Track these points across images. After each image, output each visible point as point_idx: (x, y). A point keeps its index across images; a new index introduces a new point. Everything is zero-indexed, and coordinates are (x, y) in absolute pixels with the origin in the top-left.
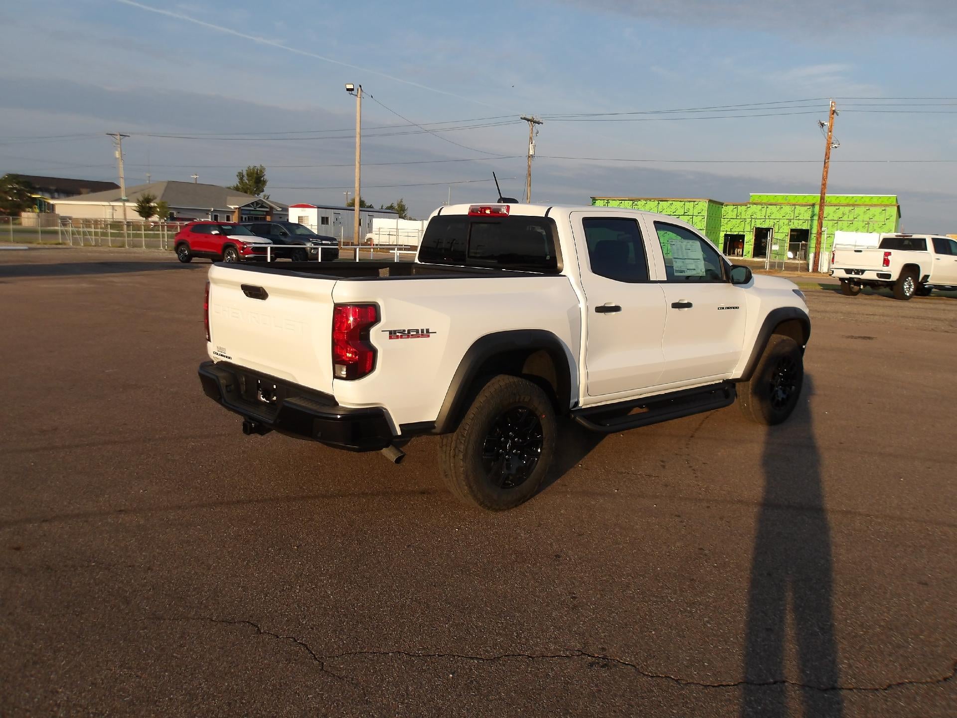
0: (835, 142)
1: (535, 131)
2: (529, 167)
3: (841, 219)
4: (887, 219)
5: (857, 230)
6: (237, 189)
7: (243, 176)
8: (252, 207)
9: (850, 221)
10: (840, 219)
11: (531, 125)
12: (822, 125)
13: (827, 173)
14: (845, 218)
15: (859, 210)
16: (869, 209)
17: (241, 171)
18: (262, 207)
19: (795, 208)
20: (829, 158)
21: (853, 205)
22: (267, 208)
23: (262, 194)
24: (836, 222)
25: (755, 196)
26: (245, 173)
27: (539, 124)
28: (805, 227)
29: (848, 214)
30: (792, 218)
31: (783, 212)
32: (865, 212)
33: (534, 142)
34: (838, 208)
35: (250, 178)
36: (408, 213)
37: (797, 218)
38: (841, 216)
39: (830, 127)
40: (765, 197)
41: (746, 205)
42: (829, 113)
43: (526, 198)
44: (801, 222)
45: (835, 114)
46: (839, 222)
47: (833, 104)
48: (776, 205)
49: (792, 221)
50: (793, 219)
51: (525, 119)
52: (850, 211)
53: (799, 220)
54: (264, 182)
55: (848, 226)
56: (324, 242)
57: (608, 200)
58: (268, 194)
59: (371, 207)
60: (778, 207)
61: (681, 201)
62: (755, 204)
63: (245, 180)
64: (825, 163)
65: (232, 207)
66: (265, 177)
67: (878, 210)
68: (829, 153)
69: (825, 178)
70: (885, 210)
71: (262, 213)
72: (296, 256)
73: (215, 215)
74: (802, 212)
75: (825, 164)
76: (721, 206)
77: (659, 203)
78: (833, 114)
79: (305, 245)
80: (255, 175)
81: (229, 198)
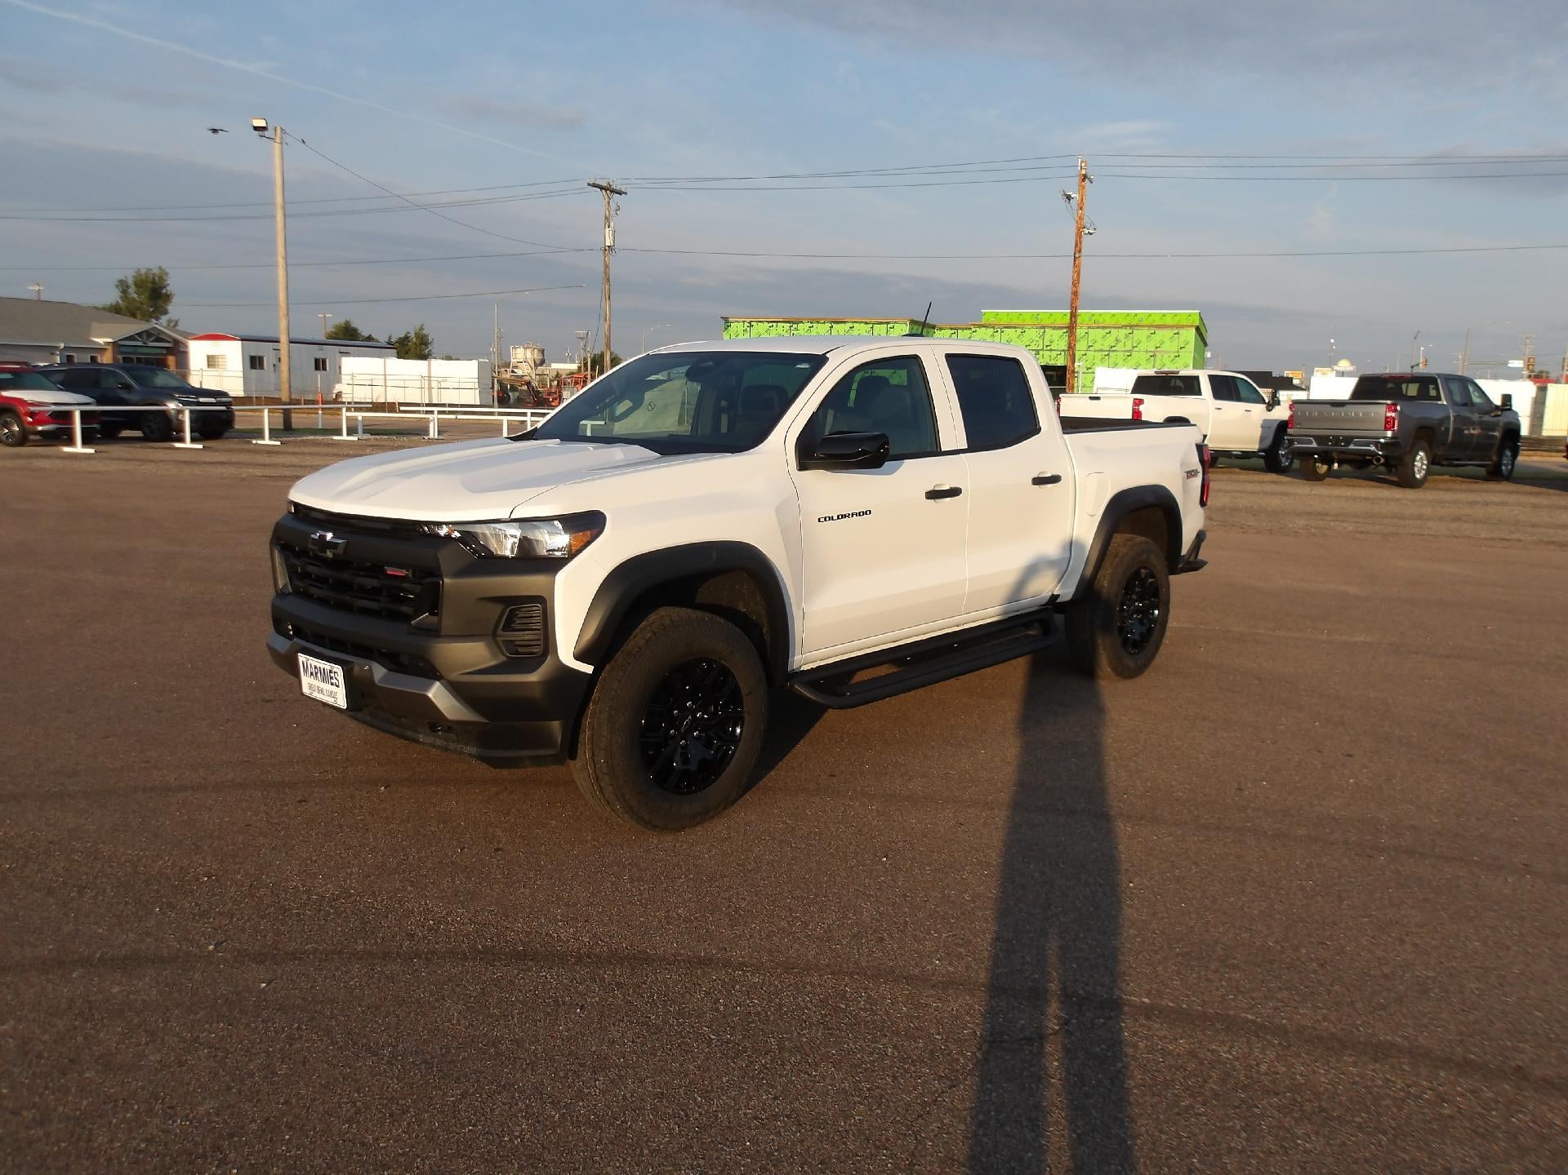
0: (1088, 225)
1: (613, 206)
2: (607, 266)
3: (1114, 349)
4: (1181, 348)
5: (1116, 365)
6: (115, 310)
7: (128, 287)
8: (138, 341)
9: (1128, 351)
10: (1111, 349)
11: (606, 197)
12: (1069, 198)
13: (1079, 275)
14: (1120, 347)
15: (1140, 334)
16: (1154, 333)
17: (124, 279)
18: (158, 340)
19: (1044, 332)
20: (1080, 251)
21: (1131, 326)
22: (169, 342)
23: (164, 319)
24: (1106, 353)
25: (989, 315)
26: (130, 281)
27: (620, 194)
28: (1060, 362)
29: (1123, 340)
30: (1040, 348)
31: (1026, 339)
32: (1148, 337)
33: (612, 224)
34: (1108, 331)
35: (141, 290)
36: (434, 348)
37: (1049, 348)
38: (1113, 344)
39: (1080, 201)
40: (1004, 314)
41: (971, 329)
42: (1077, 180)
43: (603, 319)
44: (1054, 354)
45: (1087, 180)
46: (1111, 354)
47: (1083, 165)
48: (1015, 328)
49: (1041, 352)
50: (1043, 350)
51: (595, 185)
52: (1126, 336)
53: (1051, 350)
54: (168, 298)
55: (1124, 360)
56: (201, 400)
57: (750, 323)
58: (176, 319)
59: (370, 338)
60: (1019, 330)
61: (866, 323)
62: (984, 327)
63: (132, 292)
64: (1075, 258)
65: (101, 341)
66: (168, 288)
67: (1169, 333)
68: (1081, 242)
69: (1076, 283)
70: (1178, 333)
71: (158, 351)
72: (149, 427)
73: (68, 356)
74: (1055, 338)
75: (1075, 261)
76: (932, 330)
77: (832, 327)
78: (1083, 180)
79: (166, 405)
80: (150, 285)
81: (95, 325)
